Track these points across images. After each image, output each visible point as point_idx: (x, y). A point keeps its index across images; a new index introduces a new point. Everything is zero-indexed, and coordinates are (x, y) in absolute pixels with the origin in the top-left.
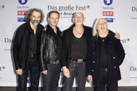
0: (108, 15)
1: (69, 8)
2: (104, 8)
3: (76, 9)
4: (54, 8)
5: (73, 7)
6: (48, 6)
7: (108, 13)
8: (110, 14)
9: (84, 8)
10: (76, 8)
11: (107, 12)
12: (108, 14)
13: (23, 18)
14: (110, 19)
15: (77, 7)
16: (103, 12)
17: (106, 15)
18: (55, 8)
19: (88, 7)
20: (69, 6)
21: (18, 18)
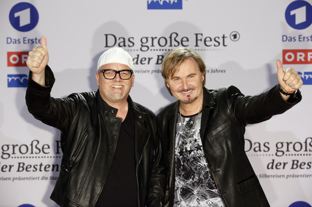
0: (301, 62)
1: (174, 42)
2: (286, 38)
3: (197, 45)
4: (124, 42)
5: (185, 39)
6: (106, 35)
7: (298, 54)
8: (306, 58)
9: (220, 41)
10: (197, 40)
11: (295, 52)
12: (300, 56)
13: (25, 76)
14: (306, 73)
15: (199, 37)
16: (285, 52)
17: (295, 62)
18: (127, 43)
19: (235, 36)
20: (174, 36)
21: (9, 76)
